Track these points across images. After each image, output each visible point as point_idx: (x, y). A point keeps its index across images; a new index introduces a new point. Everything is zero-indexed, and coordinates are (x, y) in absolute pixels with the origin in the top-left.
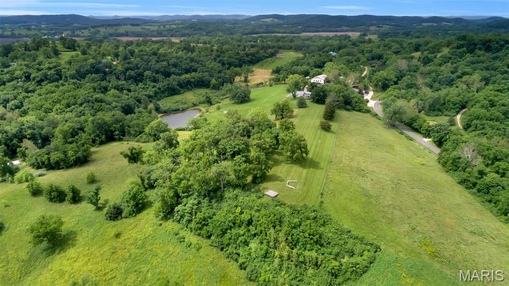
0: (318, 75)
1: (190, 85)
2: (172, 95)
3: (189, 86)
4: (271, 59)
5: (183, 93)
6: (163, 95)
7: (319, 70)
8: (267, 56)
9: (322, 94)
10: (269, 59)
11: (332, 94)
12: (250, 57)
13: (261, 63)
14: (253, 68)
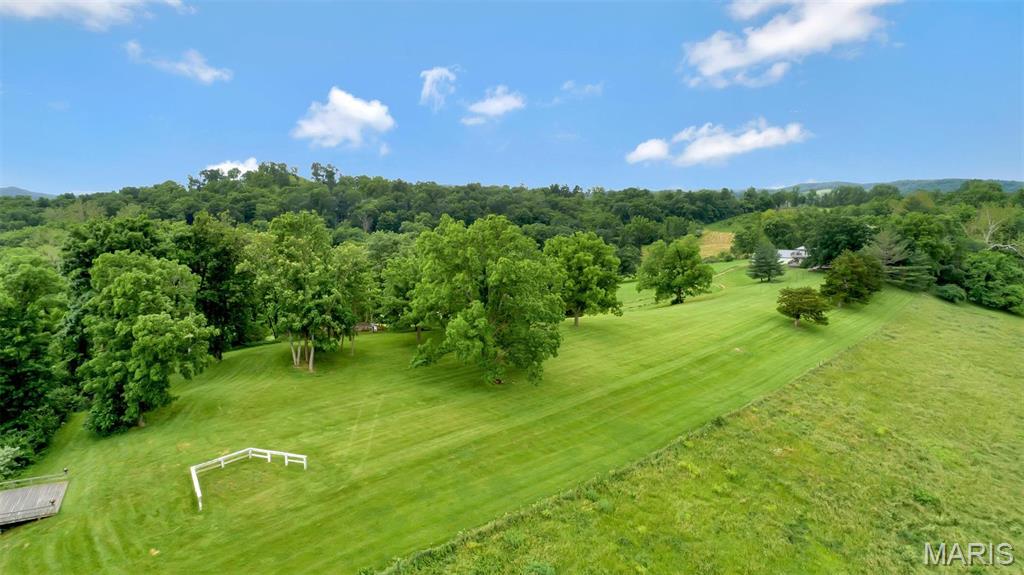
14: (702, 229)
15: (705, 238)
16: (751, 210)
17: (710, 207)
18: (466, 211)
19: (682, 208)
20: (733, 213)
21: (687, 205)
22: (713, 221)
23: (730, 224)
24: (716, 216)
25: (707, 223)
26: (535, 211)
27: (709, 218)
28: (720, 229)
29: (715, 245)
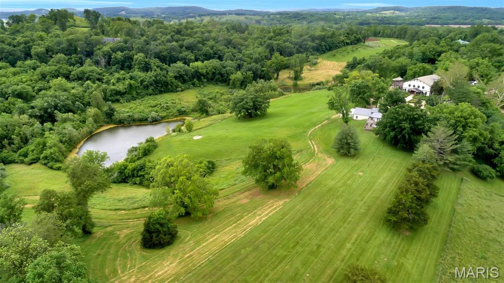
0: (424, 75)
1: (199, 79)
2: (161, 92)
3: (195, 80)
4: (352, 48)
5: (182, 90)
6: (144, 92)
7: (428, 66)
8: (348, 41)
9: (406, 125)
10: (350, 47)
11: (440, 131)
12: (317, 41)
13: (334, 52)
14: (317, 59)
15: (319, 65)
16: (348, 44)
17: (323, 43)
18: (168, 51)
19: (307, 45)
20: (337, 46)
21: (309, 43)
22: (324, 52)
23: (334, 55)
24: (326, 49)
25: (321, 54)
26: (215, 48)
27: (323, 51)
28: (328, 58)
29: (324, 71)
